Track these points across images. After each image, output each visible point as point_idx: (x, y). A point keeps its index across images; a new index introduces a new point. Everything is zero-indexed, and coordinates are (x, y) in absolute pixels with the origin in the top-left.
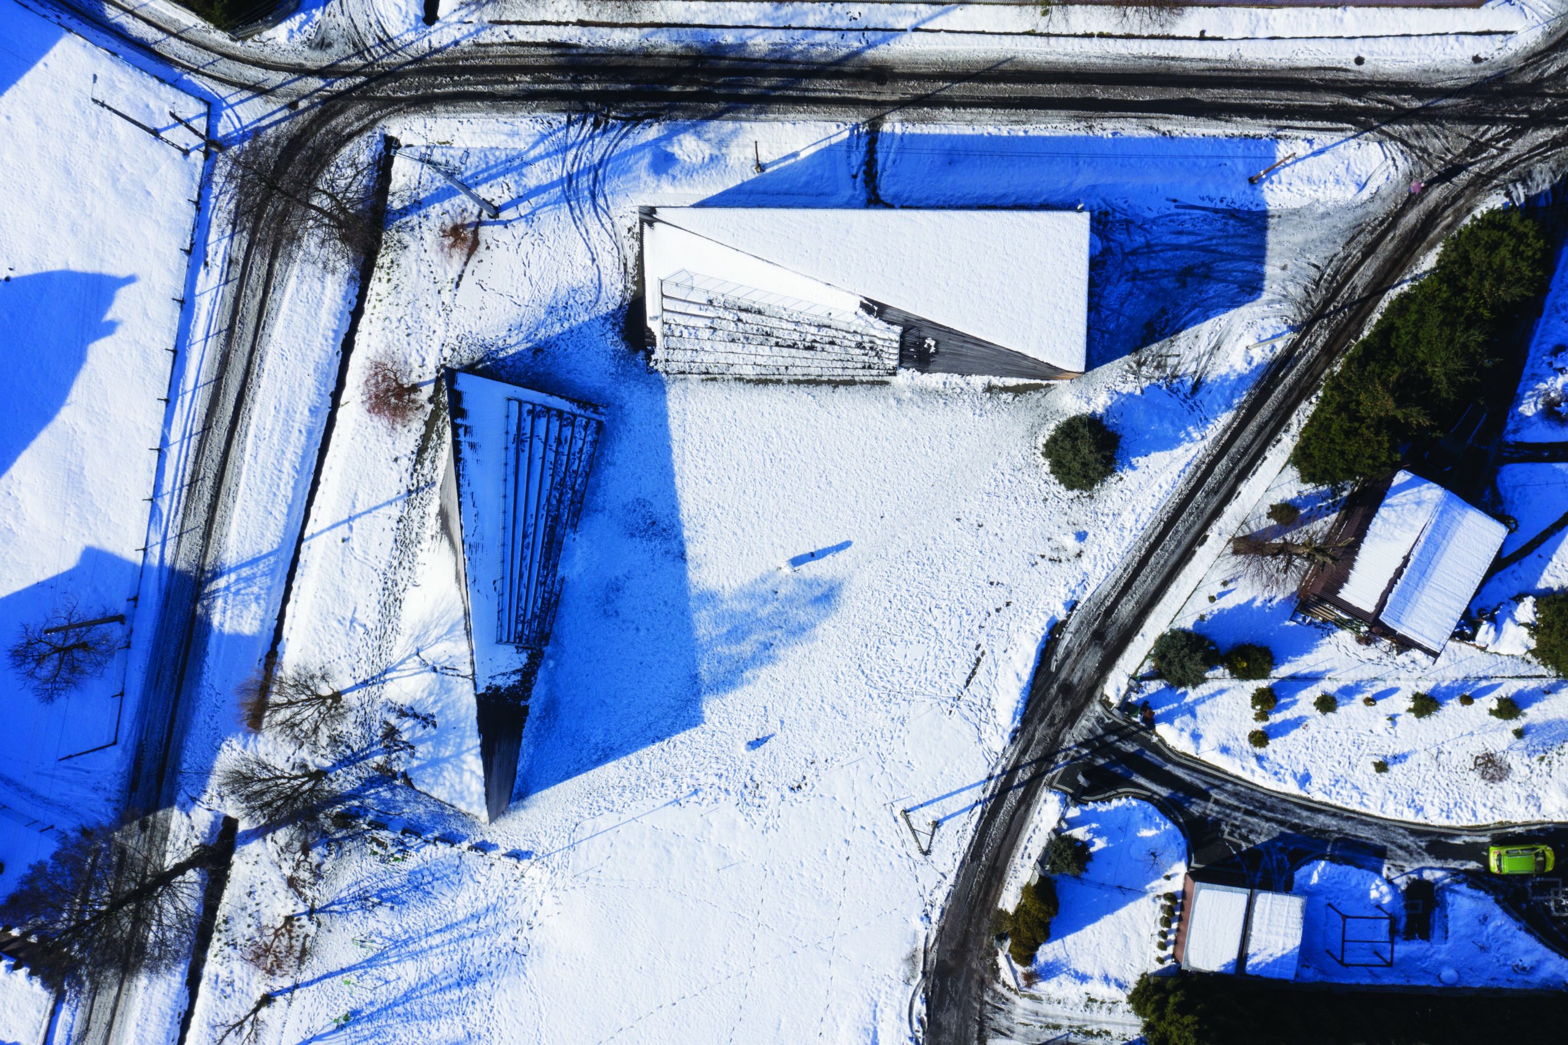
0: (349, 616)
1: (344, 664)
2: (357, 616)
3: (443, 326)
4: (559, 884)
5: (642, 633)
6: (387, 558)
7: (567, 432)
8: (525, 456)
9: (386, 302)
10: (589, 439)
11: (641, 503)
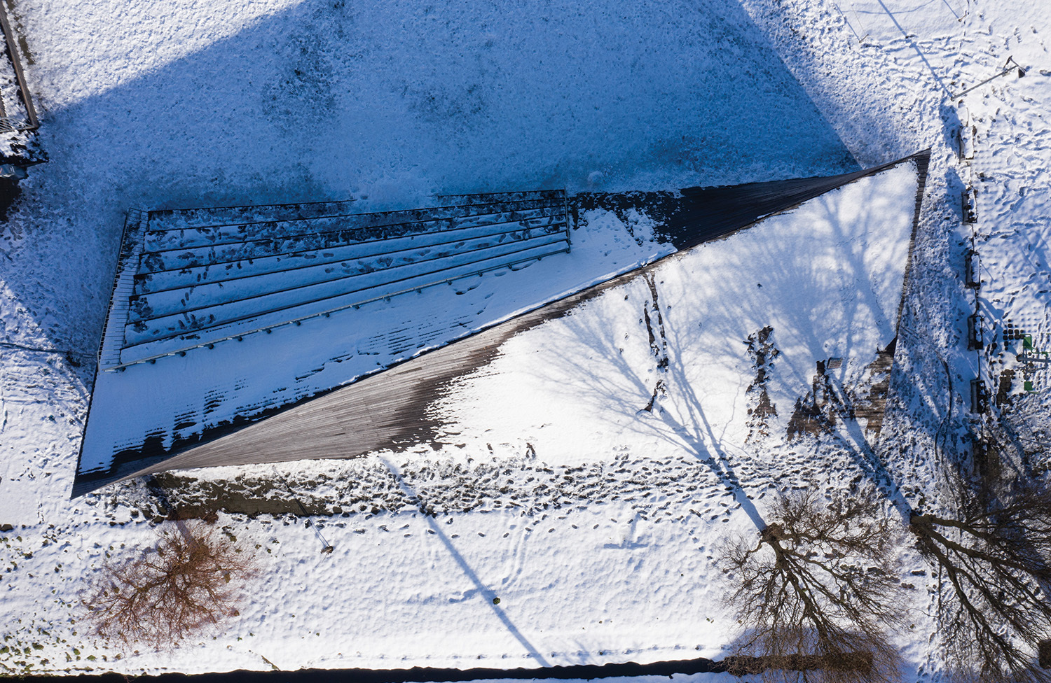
0: (621, 554)
1: (711, 537)
2: (619, 541)
3: (83, 533)
4: (983, 44)
5: (493, 35)
6: (502, 518)
7: (171, 258)
8: (220, 312)
9: (74, 641)
10: (182, 222)
11: (269, 104)
